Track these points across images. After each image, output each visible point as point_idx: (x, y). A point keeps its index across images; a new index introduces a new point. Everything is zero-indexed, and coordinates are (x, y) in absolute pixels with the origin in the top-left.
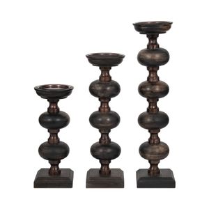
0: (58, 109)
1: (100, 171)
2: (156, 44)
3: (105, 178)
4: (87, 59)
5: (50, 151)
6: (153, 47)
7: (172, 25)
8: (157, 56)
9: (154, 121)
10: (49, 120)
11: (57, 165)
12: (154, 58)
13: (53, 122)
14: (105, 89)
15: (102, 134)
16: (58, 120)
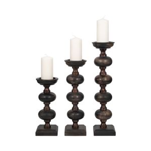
0: (49, 91)
1: (73, 126)
2: (105, 54)
3: (75, 130)
4: (65, 63)
5: (45, 115)
6: (103, 56)
7: (114, 44)
8: (105, 61)
9: (104, 97)
10: (45, 97)
11: (49, 123)
12: (103, 62)
13: (47, 98)
14: (75, 80)
15: (74, 105)
16: (50, 97)
